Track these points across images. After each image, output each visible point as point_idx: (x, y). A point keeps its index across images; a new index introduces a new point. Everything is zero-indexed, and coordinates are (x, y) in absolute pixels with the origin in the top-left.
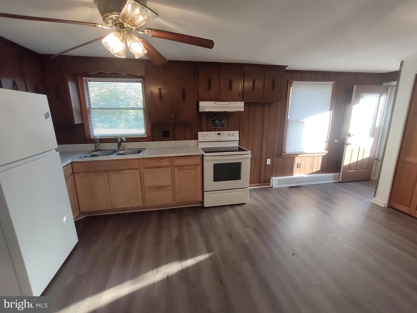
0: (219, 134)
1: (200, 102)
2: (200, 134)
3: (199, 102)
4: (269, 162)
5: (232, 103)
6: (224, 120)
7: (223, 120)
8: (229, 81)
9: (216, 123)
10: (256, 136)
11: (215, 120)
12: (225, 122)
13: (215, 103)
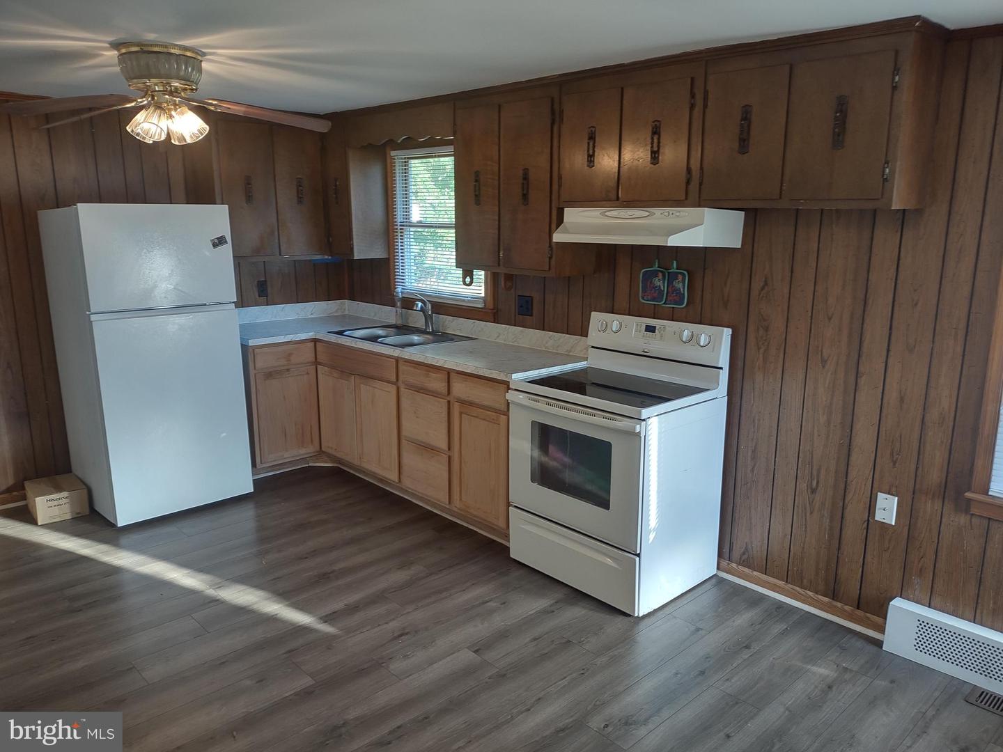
0: (650, 329)
1: (566, 209)
2: (597, 318)
3: (563, 209)
4: (887, 509)
5: (658, 212)
6: (684, 275)
7: (680, 277)
8: (651, 128)
9: (655, 287)
10: (824, 362)
11: (655, 274)
12: (684, 286)
13: (603, 214)
